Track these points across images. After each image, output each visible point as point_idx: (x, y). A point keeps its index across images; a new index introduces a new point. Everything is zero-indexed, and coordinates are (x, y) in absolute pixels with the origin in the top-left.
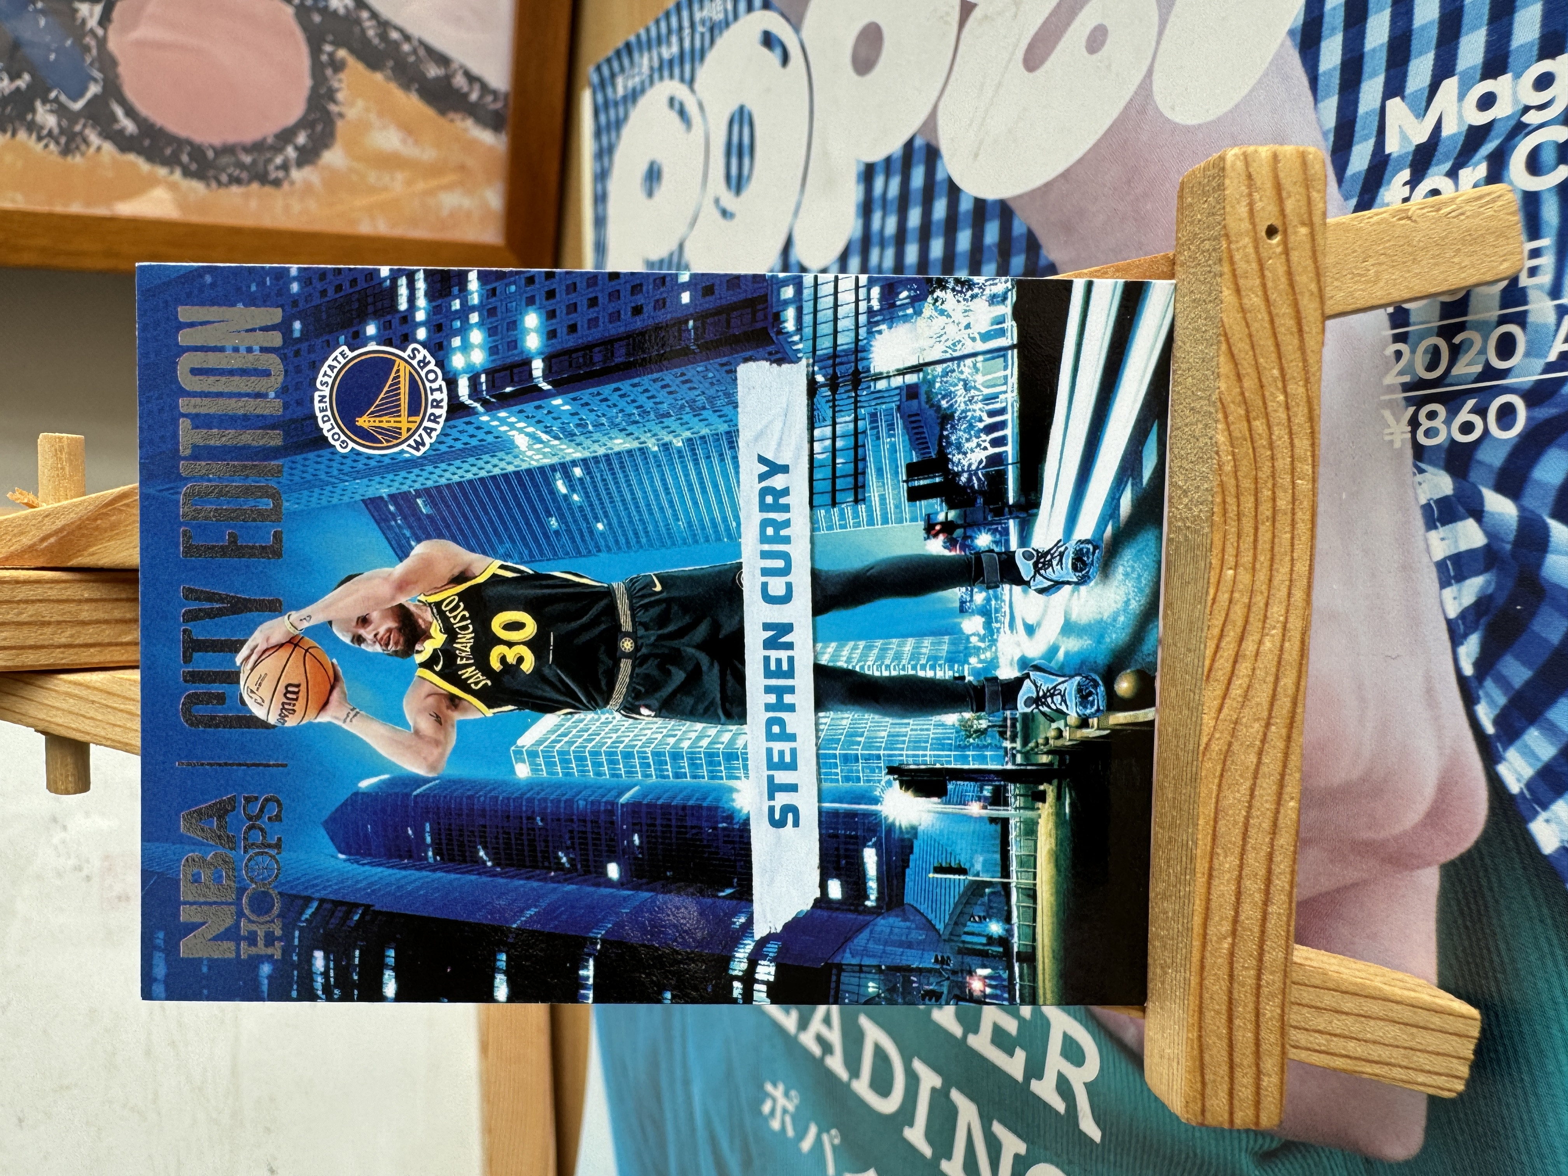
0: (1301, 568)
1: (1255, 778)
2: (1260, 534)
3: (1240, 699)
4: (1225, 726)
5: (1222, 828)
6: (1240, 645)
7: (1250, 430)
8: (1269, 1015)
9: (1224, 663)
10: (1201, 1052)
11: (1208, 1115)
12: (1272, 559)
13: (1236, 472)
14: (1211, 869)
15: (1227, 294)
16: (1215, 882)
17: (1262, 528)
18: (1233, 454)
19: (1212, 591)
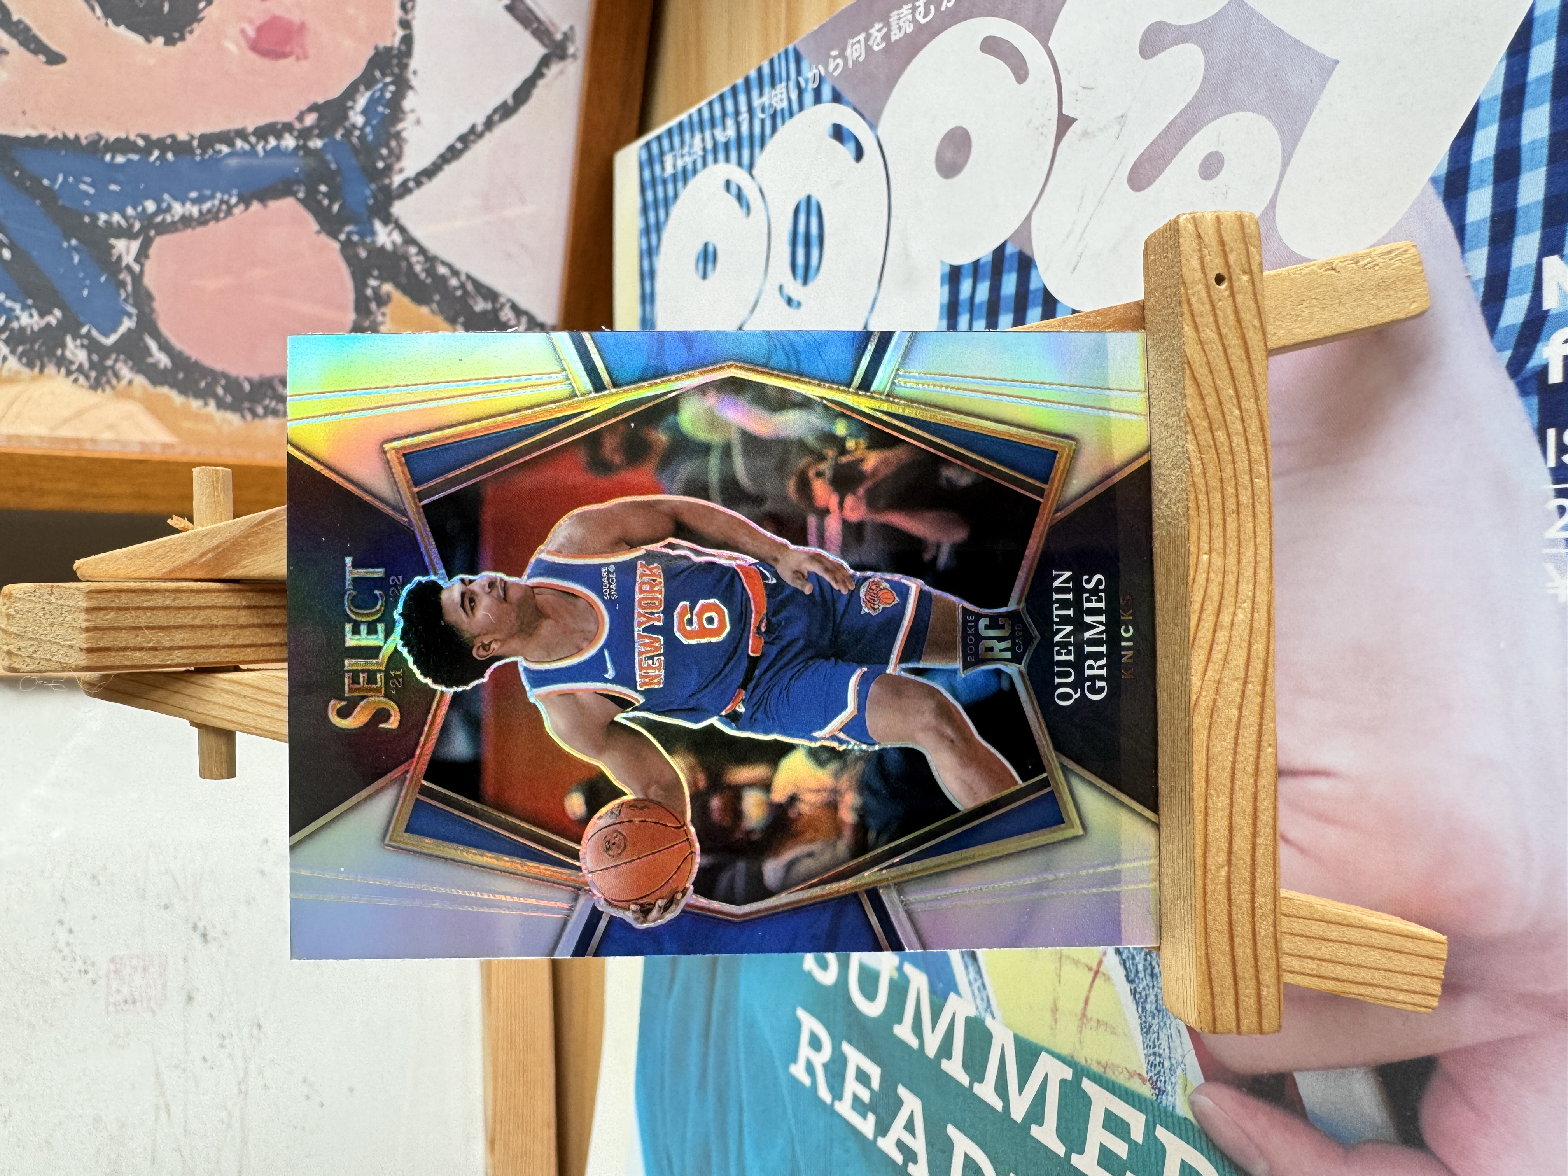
0: (1264, 551)
1: (1238, 728)
2: (1228, 525)
3: (1221, 662)
4: (1210, 686)
5: (1213, 772)
6: (1218, 616)
7: (1214, 439)
8: (1263, 933)
9: (1205, 634)
10: (1209, 968)
11: (1218, 1023)
12: (1239, 545)
13: (1204, 474)
14: (1206, 807)
15: (1188, 330)
16: (1211, 819)
17: (1229, 520)
18: (1202, 459)
19: (1192, 573)
